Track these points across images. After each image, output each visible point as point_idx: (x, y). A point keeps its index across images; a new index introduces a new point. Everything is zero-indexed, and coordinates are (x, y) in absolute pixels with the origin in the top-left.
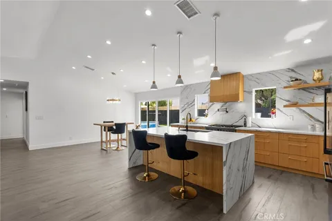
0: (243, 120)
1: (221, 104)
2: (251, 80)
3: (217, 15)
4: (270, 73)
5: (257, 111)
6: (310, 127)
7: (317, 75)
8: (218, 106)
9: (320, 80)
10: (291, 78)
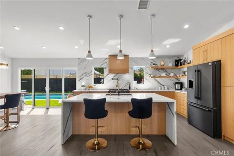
0: (128, 85)
1: (114, 75)
2: (132, 61)
3: (154, 15)
4: (143, 59)
5: (135, 80)
6: (160, 88)
7: (162, 63)
8: (112, 76)
9: (163, 65)
10: (151, 62)
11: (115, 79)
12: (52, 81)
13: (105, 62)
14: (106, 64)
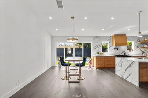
0: (124, 53)
9: (146, 41)
11: (116, 49)
12: (77, 50)
13: (109, 38)
14: (110, 40)
